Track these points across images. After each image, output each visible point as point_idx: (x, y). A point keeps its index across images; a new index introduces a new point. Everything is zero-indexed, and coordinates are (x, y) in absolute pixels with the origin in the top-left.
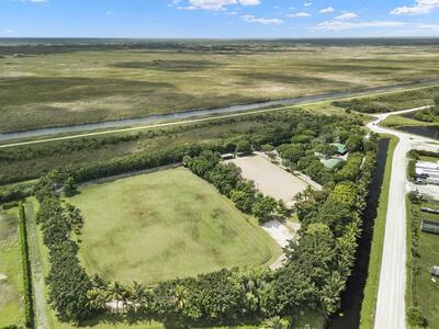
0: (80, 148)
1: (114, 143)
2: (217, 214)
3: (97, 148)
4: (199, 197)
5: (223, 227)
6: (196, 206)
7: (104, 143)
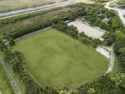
0: (7, 23)
1: (20, 20)
2: (76, 47)
3: (14, 22)
4: (66, 40)
5: (82, 52)
6: (67, 44)
7: (16, 20)
